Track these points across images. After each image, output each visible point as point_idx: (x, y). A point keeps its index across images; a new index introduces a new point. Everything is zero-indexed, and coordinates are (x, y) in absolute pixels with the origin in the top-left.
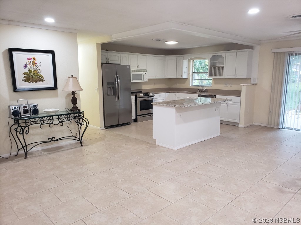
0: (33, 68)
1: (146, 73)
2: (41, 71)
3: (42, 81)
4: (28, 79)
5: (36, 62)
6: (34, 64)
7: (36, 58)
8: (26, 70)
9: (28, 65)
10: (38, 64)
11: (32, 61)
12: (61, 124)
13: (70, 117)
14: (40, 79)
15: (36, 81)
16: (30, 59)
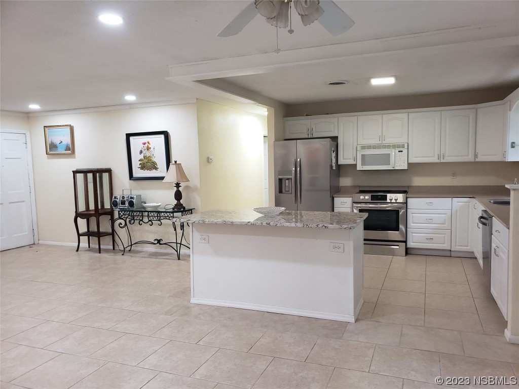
0: (148, 154)
1: (402, 151)
2: (155, 157)
3: (156, 169)
4: (143, 167)
5: (150, 146)
6: (148, 149)
7: (150, 143)
8: (142, 157)
9: (143, 150)
10: (152, 149)
11: (146, 145)
12: (150, 222)
13: (160, 216)
14: (154, 167)
15: (150, 169)
16: (144, 144)
